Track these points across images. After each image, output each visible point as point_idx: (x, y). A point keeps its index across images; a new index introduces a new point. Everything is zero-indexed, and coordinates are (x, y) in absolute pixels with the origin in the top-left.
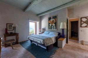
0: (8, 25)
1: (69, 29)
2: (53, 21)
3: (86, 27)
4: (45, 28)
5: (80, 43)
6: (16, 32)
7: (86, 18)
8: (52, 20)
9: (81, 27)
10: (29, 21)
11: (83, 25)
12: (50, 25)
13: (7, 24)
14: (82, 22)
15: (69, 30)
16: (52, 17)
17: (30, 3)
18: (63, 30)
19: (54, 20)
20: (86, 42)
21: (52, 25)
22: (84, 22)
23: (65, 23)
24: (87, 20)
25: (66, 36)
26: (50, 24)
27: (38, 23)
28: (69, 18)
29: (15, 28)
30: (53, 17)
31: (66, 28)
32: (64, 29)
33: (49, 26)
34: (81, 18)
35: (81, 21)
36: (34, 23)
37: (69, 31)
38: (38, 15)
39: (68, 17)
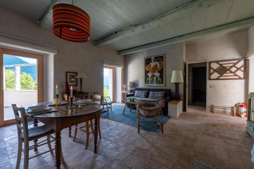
0: (69, 74)
1: (189, 83)
2: (156, 66)
3: (218, 79)
4: (138, 81)
5: (208, 109)
6: (82, 91)
7: (217, 62)
8: (152, 64)
9: (210, 79)
10: (105, 65)
11: (213, 76)
12: (150, 75)
13: (67, 73)
14: (212, 71)
15: (189, 85)
16: (153, 58)
17: (116, 32)
18: (177, 84)
19: (158, 65)
20: (219, 107)
21: (153, 76)
22: (215, 71)
23: (181, 71)
24: (219, 67)
25: (182, 98)
26: (148, 72)
27: (119, 70)
28: (187, 61)
29: (81, 80)
30: (155, 58)
31: (183, 81)
32: (179, 83)
33: (146, 76)
34: (210, 63)
35: (210, 68)
36: (111, 70)
37: (187, 87)
38: (120, 52)
39: (186, 59)
